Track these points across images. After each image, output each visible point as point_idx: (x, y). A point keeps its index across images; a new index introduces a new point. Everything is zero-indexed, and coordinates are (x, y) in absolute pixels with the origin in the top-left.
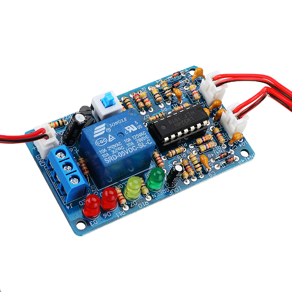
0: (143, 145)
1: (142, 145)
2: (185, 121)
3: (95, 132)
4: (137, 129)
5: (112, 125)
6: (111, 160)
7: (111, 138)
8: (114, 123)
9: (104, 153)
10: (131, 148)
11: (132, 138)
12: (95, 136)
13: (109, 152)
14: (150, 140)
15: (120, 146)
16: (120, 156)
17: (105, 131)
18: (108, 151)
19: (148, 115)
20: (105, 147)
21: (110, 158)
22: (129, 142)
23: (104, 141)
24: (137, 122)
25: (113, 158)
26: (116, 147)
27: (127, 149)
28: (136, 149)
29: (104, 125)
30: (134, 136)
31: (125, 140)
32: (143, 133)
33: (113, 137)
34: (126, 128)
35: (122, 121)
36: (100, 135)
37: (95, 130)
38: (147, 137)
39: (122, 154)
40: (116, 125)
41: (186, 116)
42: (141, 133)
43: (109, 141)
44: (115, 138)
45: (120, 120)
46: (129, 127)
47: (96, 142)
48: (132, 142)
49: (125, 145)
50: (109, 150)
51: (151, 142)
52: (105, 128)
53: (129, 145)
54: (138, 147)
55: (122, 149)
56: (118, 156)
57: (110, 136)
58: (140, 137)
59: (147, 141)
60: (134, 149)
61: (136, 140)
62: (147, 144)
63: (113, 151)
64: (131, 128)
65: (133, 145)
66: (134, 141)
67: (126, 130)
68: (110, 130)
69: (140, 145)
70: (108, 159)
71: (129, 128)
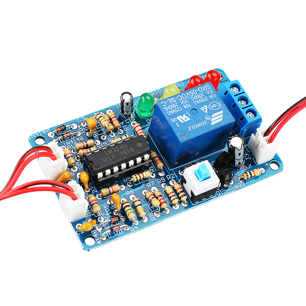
0: (170, 100)
1: (172, 101)
2: (114, 151)
3: (221, 116)
4: (177, 118)
5: (204, 123)
6: (204, 87)
7: (205, 109)
8: (202, 125)
9: (212, 94)
10: (183, 98)
11: (183, 108)
12: (222, 112)
13: (206, 95)
14: (163, 105)
15: (195, 100)
16: (195, 90)
17: (211, 117)
18: (208, 96)
19: (148, 186)
20: (210, 100)
21: (205, 89)
22: (185, 104)
23: (212, 107)
24: (177, 125)
25: (202, 89)
26: (199, 100)
27: (188, 97)
28: (178, 97)
29: (213, 123)
30: (180, 110)
31: (189, 106)
32: (171, 113)
33: (203, 110)
34: (189, 119)
35: (193, 127)
36: (216, 113)
37: (222, 118)
38: (166, 109)
39: (193, 92)
40: (199, 123)
41: (114, 156)
42: (172, 113)
43: (206, 106)
44: (201, 109)
45: (195, 128)
46: (186, 121)
47: (220, 106)
48: (183, 104)
49: (190, 101)
50: (206, 97)
51: (162, 103)
52: (212, 120)
53: (185, 101)
54: (176, 98)
55: (193, 97)
56: (197, 90)
57: (206, 112)
58: (174, 109)
59: (166, 105)
60: (181, 97)
61: (178, 106)
62: (166, 102)
63: (202, 95)
64: (183, 118)
65: (181, 101)
66: (180, 104)
67: (188, 117)
68: (206, 118)
69: (174, 101)
70: (207, 88)
71: (186, 119)
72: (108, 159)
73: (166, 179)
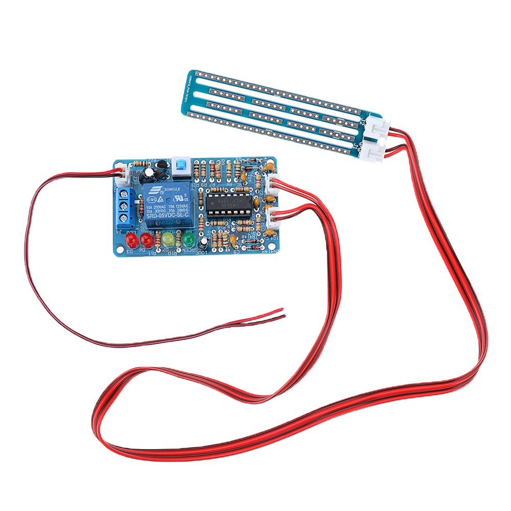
0: (181, 215)
2: (231, 205)
3: (151, 190)
4: (183, 200)
5: (166, 189)
6: (151, 217)
7: (161, 200)
8: (169, 189)
9: (149, 210)
11: (175, 206)
12: (150, 193)
13: (153, 210)
15: (163, 209)
19: (215, 184)
20: (152, 205)
22: (172, 208)
23: (154, 200)
24: (186, 195)
25: (154, 216)
26: (160, 208)
27: (167, 213)
29: (161, 187)
30: (178, 205)
31: (170, 206)
34: (176, 196)
35: (176, 189)
36: (154, 194)
37: (152, 188)
38: (187, 210)
39: (161, 216)
42: (185, 205)
43: (158, 201)
44: (163, 201)
46: (178, 196)
47: (148, 198)
49: (167, 209)
50: (154, 208)
51: (188, 215)
52: (160, 189)
53: (171, 211)
55: (163, 212)
56: (158, 216)
57: (161, 197)
58: (182, 208)
59: (186, 213)
60: (172, 215)
61: (178, 209)
62: (184, 215)
63: (157, 211)
64: (179, 198)
65: (174, 212)
66: (176, 210)
68: (163, 193)
69: (178, 214)
72: (239, 200)
73: (200, 185)
